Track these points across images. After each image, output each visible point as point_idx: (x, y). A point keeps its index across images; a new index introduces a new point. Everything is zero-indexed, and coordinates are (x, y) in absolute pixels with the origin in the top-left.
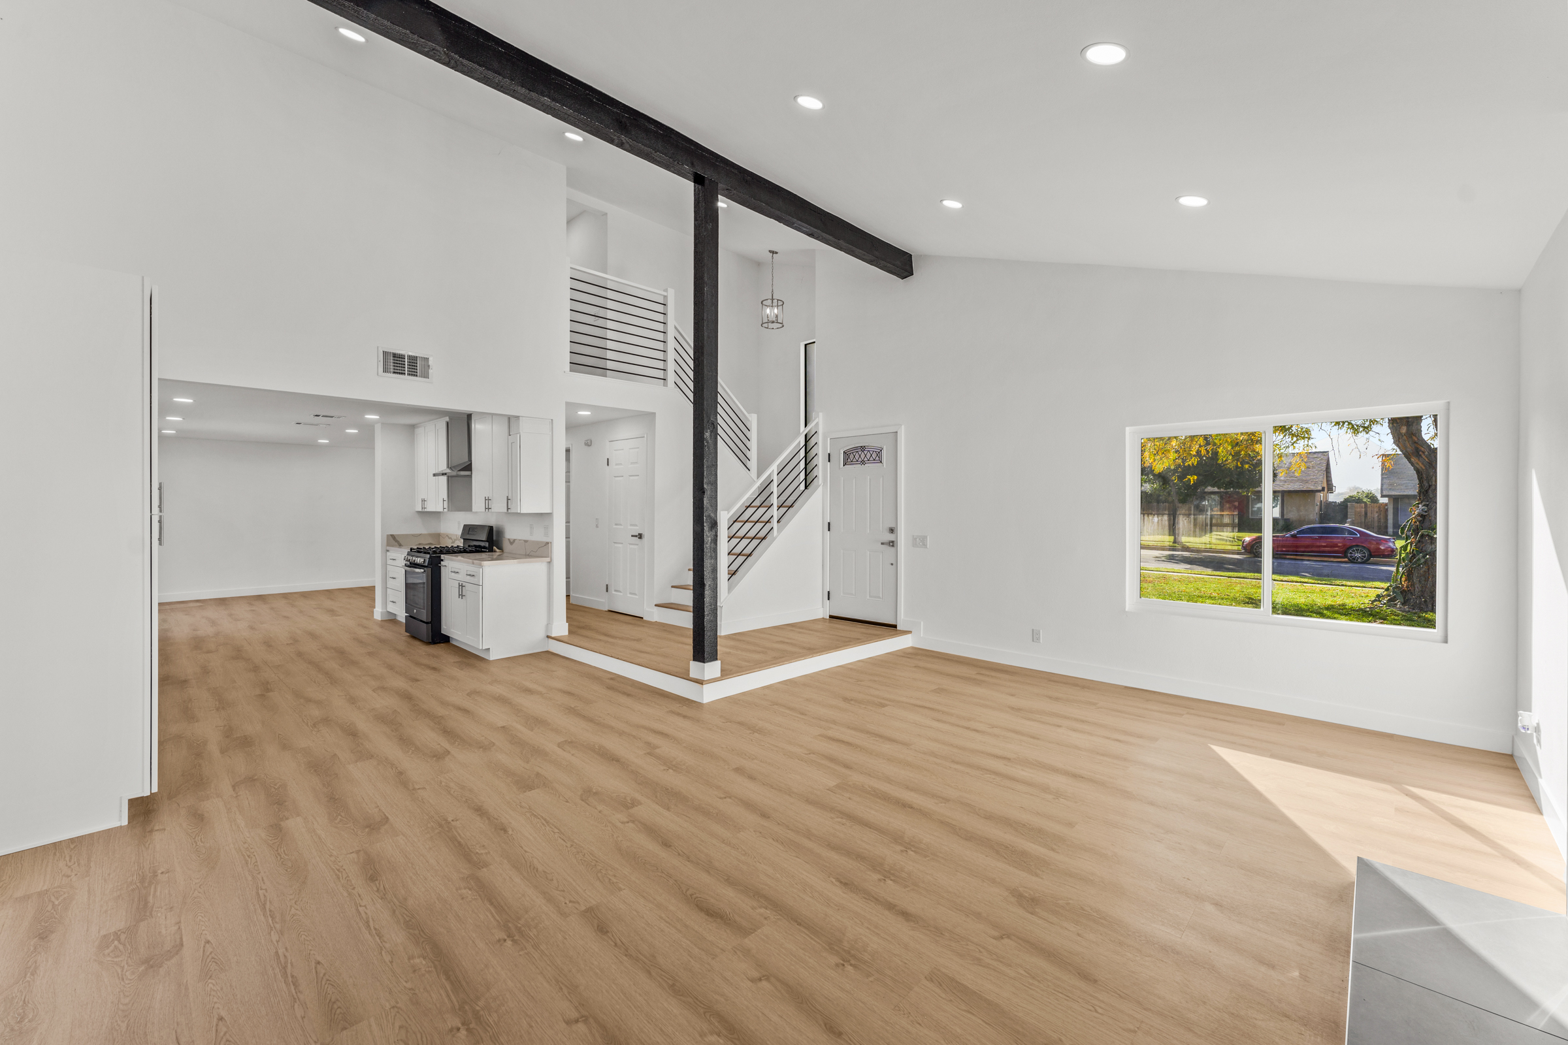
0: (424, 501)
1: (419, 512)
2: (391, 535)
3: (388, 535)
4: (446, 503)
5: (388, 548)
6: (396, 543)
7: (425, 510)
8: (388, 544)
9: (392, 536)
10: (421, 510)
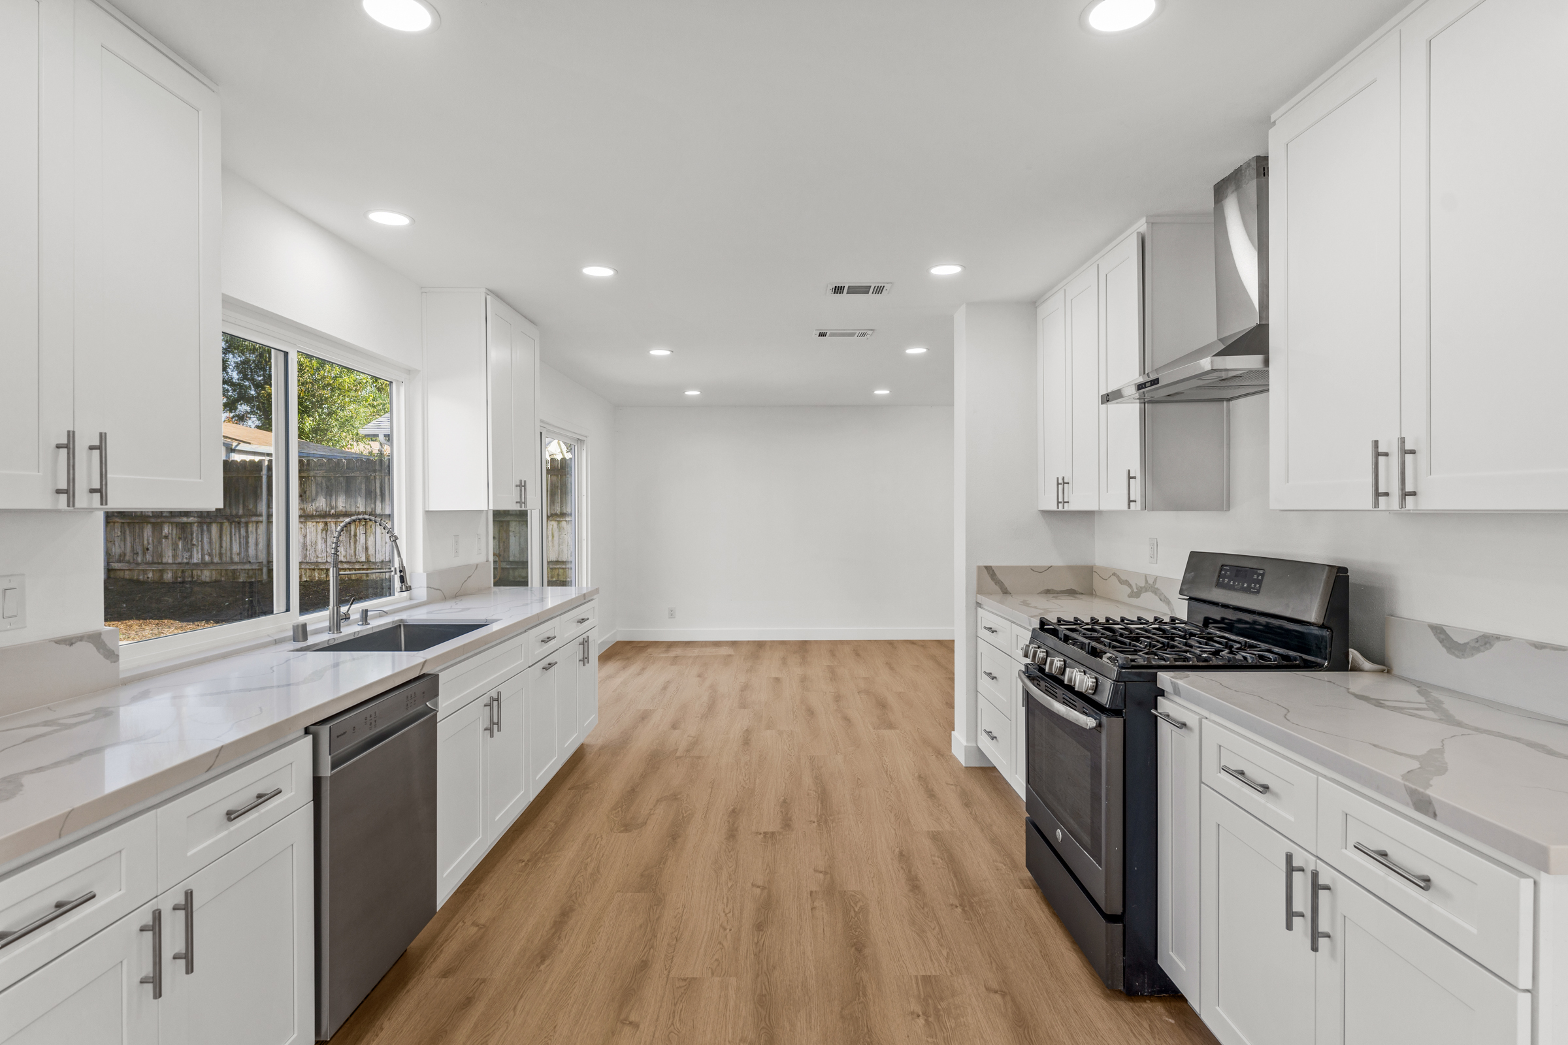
0: (1062, 483)
1: (1047, 513)
2: (986, 567)
3: (979, 567)
4: (1136, 485)
5: (981, 598)
6: (997, 588)
7: (1066, 508)
8: (981, 591)
9: (988, 569)
10: (1055, 508)
